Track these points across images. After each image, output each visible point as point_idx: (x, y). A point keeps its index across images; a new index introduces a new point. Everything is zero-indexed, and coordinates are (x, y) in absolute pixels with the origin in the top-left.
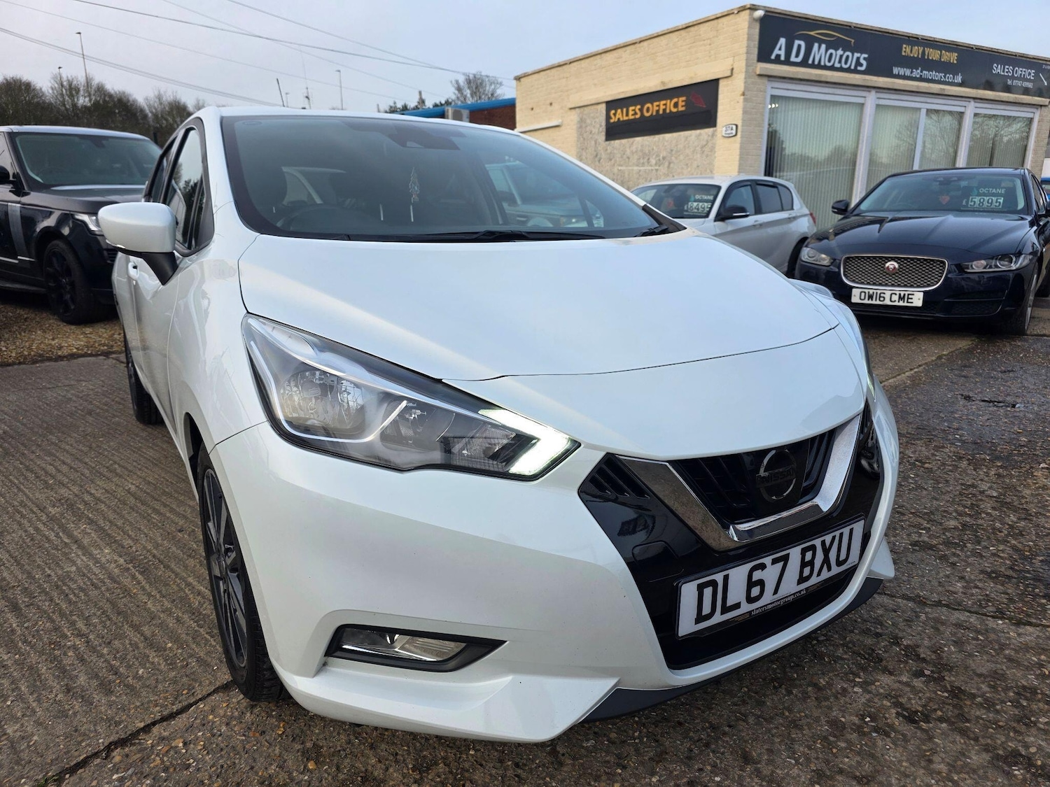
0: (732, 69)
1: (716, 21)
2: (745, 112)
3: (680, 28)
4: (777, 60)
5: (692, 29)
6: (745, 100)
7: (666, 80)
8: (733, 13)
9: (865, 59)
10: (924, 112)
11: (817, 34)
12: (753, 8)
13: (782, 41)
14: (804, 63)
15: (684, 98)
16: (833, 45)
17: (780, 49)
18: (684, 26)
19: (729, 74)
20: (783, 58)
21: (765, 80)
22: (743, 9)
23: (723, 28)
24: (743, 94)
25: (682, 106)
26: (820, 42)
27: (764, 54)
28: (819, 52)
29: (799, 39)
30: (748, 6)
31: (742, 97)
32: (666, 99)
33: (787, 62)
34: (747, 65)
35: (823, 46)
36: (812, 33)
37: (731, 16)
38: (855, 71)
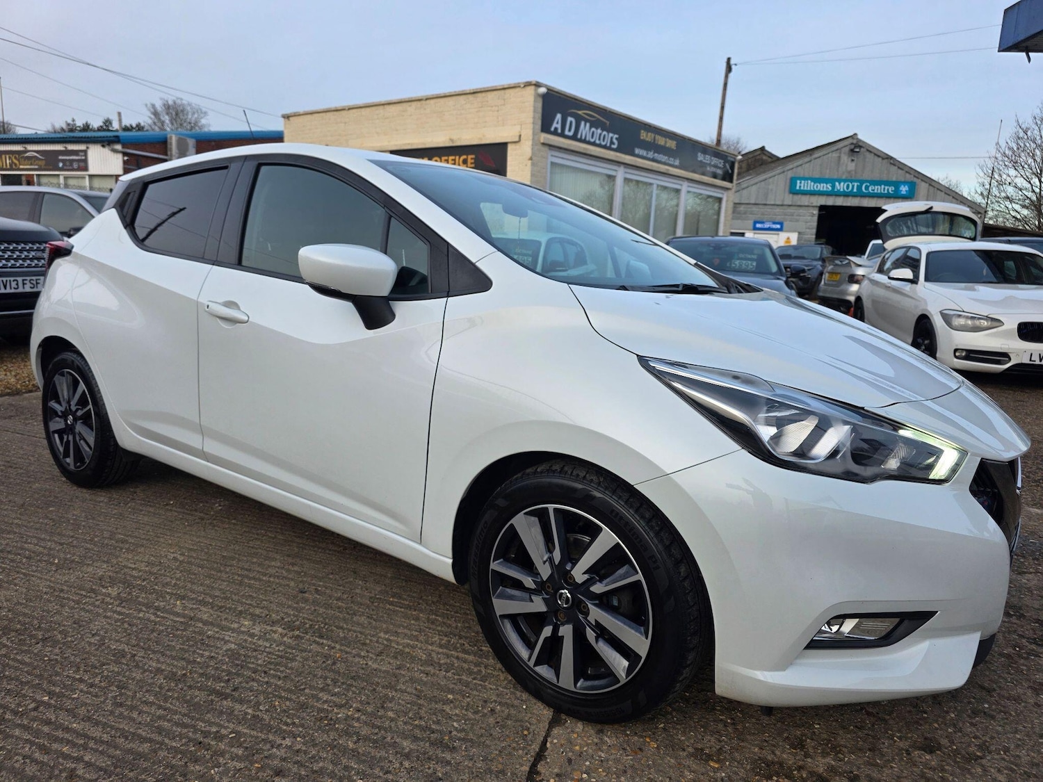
0: (520, 136)
1: (503, 91)
2: (532, 175)
3: (468, 92)
4: (555, 133)
5: (479, 95)
6: (533, 164)
7: (455, 137)
8: (519, 87)
9: (616, 139)
10: (655, 186)
11: (584, 113)
12: (538, 85)
13: (559, 116)
14: (574, 138)
15: (473, 156)
16: (594, 124)
17: (557, 124)
18: (472, 91)
19: (517, 139)
20: (559, 131)
21: (546, 149)
22: (528, 84)
23: (510, 99)
24: (531, 159)
25: (472, 163)
26: (586, 121)
27: (546, 127)
28: (585, 129)
29: (572, 116)
30: (534, 82)
31: (530, 161)
32: (455, 155)
33: (562, 135)
34: (534, 134)
35: (588, 125)
36: (580, 112)
37: (518, 89)
38: (610, 148)
